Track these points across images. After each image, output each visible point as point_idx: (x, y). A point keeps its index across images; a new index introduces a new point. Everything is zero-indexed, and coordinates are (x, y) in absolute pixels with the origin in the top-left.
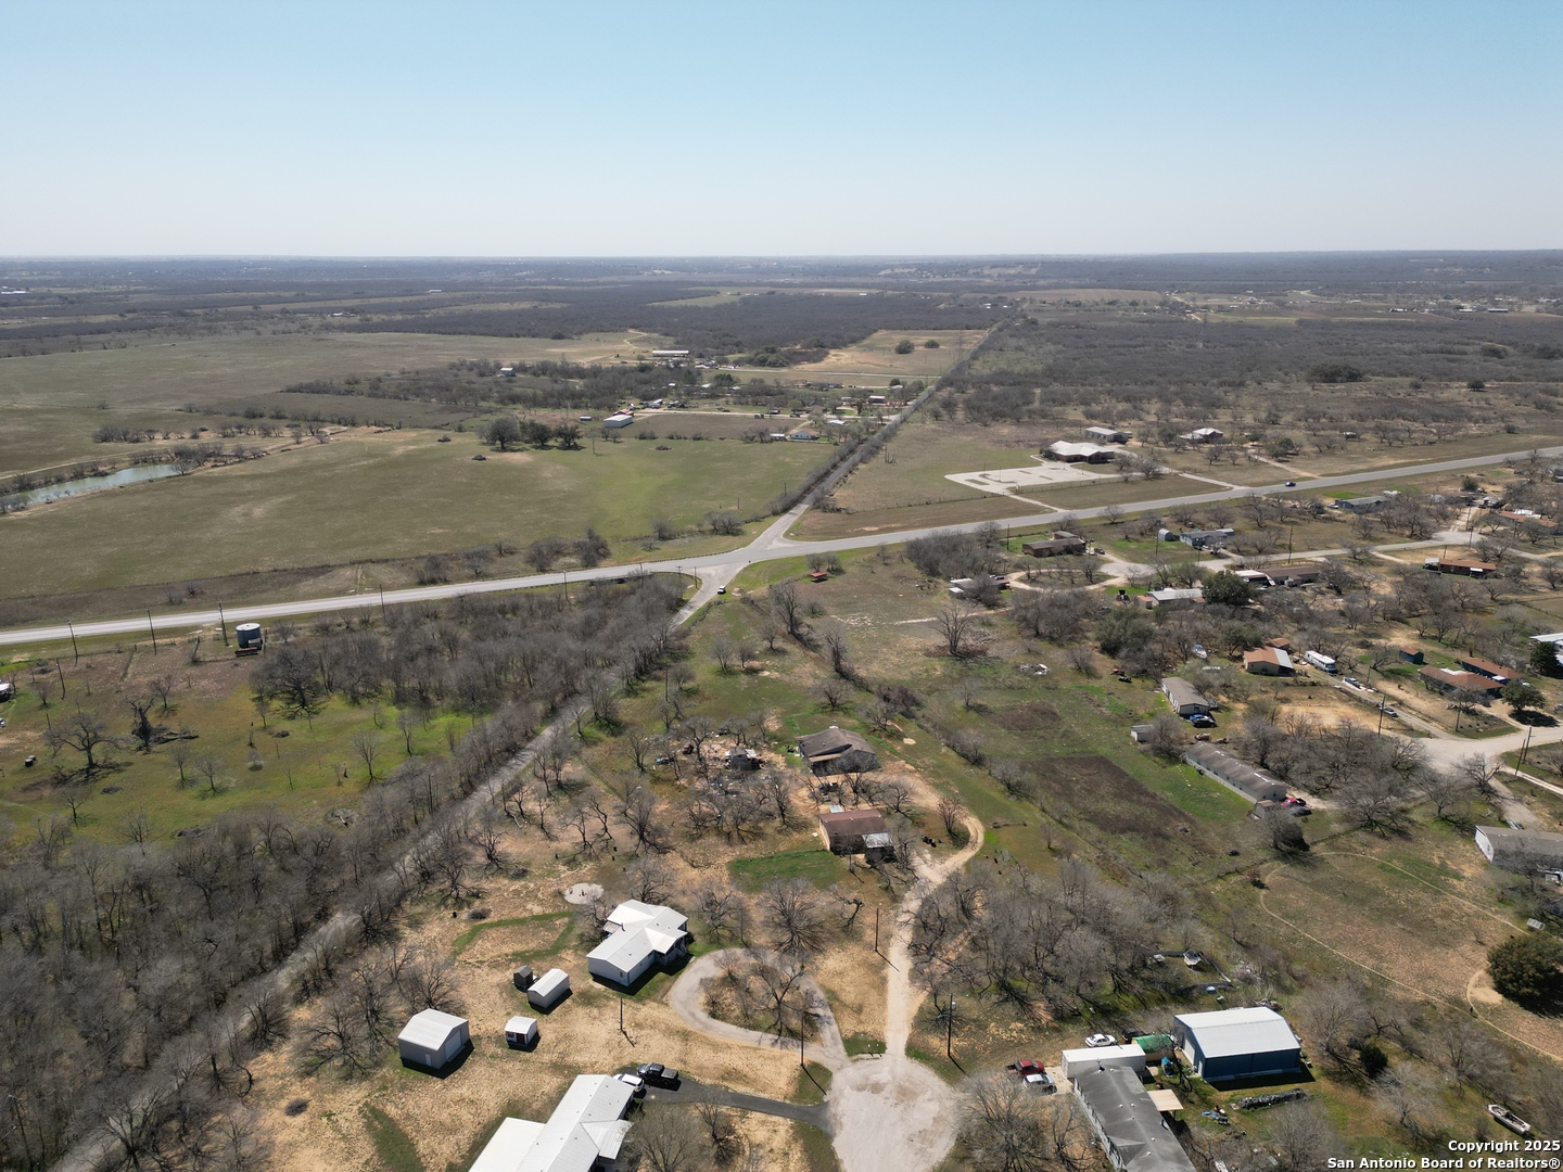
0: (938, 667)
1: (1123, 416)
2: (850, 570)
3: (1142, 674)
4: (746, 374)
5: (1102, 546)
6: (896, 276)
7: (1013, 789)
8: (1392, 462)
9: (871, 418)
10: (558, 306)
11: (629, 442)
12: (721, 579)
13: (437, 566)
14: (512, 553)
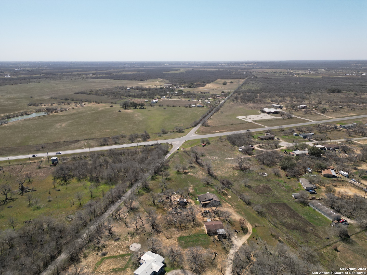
0: (236, 173)
1: (281, 101)
2: (212, 143)
3: (294, 176)
4: (186, 90)
5: (279, 137)
6: (222, 66)
7: (260, 213)
8: (353, 115)
9: (217, 101)
10: (142, 73)
11: (157, 107)
12: (178, 145)
13: (106, 141)
14: (125, 137)
